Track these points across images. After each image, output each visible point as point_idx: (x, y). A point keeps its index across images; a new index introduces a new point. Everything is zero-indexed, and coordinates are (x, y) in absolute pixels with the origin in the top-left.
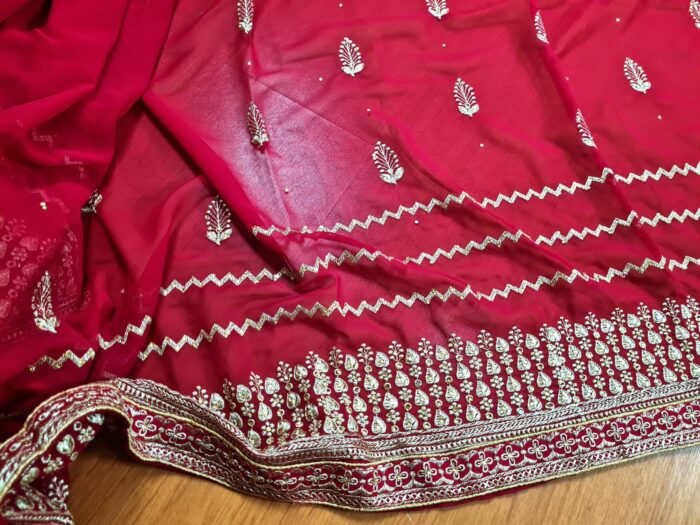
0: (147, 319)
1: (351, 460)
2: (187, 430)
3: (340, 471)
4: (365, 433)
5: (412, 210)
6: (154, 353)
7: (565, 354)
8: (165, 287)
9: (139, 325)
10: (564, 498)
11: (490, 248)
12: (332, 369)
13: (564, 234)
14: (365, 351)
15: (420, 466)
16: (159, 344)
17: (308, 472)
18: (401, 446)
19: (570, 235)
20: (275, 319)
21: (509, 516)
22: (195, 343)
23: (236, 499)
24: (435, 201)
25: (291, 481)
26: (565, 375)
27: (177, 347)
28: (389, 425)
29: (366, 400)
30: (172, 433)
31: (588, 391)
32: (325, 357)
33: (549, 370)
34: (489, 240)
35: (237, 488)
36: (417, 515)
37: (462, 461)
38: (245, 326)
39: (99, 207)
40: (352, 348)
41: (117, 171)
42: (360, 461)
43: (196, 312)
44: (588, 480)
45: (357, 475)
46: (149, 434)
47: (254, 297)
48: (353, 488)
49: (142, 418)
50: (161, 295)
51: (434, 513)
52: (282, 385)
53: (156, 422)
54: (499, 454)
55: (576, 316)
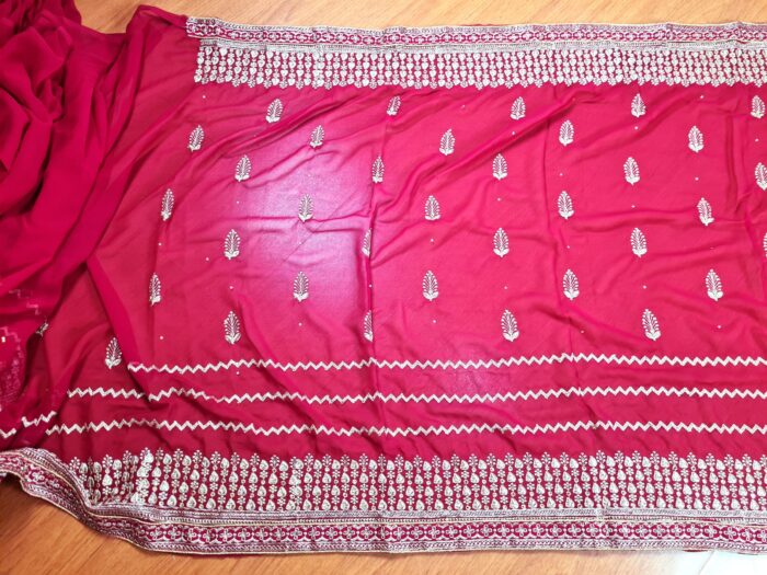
0: (53, 413)
1: (143, 520)
2: (61, 483)
3: (136, 525)
4: (161, 504)
5: (238, 365)
6: (56, 431)
7: (302, 479)
8: (72, 391)
9: (46, 416)
10: (268, 566)
11: (278, 399)
12: (155, 461)
13: (331, 397)
14: (178, 453)
15: (187, 530)
16: (60, 427)
17: (118, 521)
18: (181, 515)
19: (334, 399)
20: (129, 425)
21: (232, 569)
22: (80, 430)
23: (81, 527)
24: (253, 361)
25: (108, 524)
26: (296, 491)
27: (68, 431)
28: (179, 502)
29: (170, 484)
30: (52, 482)
31: (307, 503)
32: (154, 453)
33: (287, 487)
34: (278, 394)
35: (81, 520)
36: (179, 558)
37: (214, 532)
38: (112, 425)
39: (45, 332)
40: (171, 451)
41: (62, 308)
42: (148, 521)
43: (86, 411)
44: (287, 558)
45: (144, 528)
46: (39, 481)
47: (122, 407)
48: (141, 535)
49: (37, 471)
50: (67, 396)
51: (189, 558)
52: (124, 465)
53: (44, 475)
54: (237, 532)
55: (318, 455)
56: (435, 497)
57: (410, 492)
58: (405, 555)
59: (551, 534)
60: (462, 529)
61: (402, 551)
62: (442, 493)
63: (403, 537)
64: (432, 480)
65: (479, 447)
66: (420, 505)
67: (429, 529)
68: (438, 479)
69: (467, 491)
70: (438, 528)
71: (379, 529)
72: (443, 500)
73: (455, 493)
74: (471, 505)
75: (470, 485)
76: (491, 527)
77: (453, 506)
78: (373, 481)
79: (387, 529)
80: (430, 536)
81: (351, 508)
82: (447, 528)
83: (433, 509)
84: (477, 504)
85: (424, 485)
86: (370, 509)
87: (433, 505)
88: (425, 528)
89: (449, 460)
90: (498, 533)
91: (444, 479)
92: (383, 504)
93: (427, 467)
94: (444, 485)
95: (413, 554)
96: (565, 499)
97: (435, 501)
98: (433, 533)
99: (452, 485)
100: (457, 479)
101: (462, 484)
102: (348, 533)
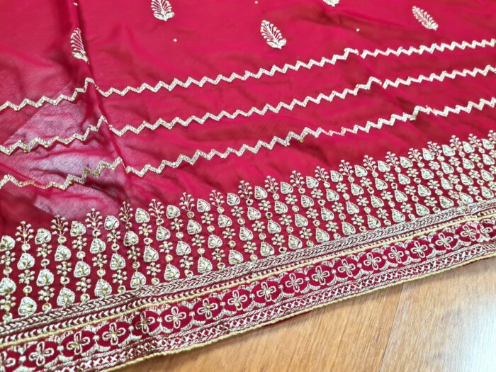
56: (226, 247)
57: (183, 248)
58: (196, 352)
59: (415, 256)
60: (283, 282)
61: (186, 347)
62: (236, 238)
63: (185, 322)
64: (215, 223)
65: (275, 167)
66: (204, 264)
67: (229, 296)
68: (225, 221)
69: (274, 227)
70: (242, 292)
71: (136, 321)
72: (240, 247)
73: (256, 234)
74: (286, 244)
75: (277, 217)
76: (325, 268)
77: (258, 253)
78: (115, 247)
79: (150, 314)
80: (232, 308)
81: (78, 300)
82: (258, 288)
83: (228, 264)
84: (294, 242)
85: (205, 234)
86: (115, 291)
87: (225, 260)
88: (221, 297)
89: (235, 191)
90: (339, 275)
91: (234, 219)
92: (138, 278)
93: (204, 206)
94: (236, 227)
95: (208, 348)
96: (413, 206)
97: (227, 253)
98: (236, 301)
99: (249, 224)
100: (254, 214)
101: (264, 219)
102: (74, 345)
